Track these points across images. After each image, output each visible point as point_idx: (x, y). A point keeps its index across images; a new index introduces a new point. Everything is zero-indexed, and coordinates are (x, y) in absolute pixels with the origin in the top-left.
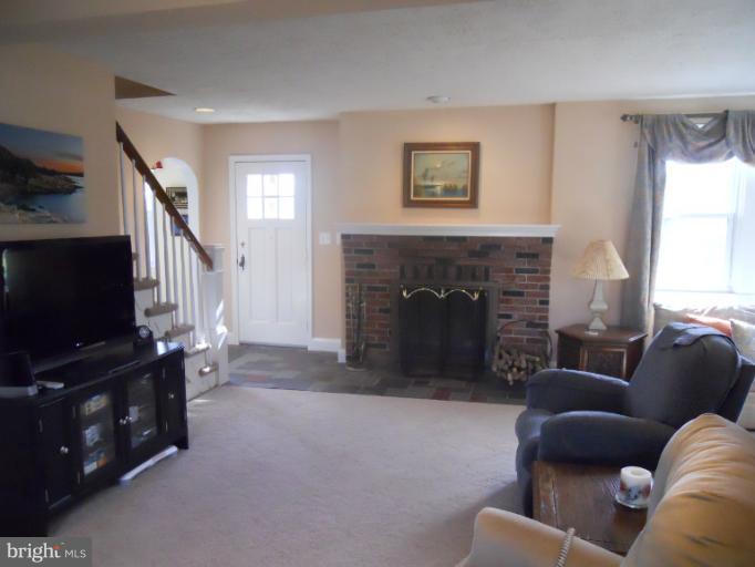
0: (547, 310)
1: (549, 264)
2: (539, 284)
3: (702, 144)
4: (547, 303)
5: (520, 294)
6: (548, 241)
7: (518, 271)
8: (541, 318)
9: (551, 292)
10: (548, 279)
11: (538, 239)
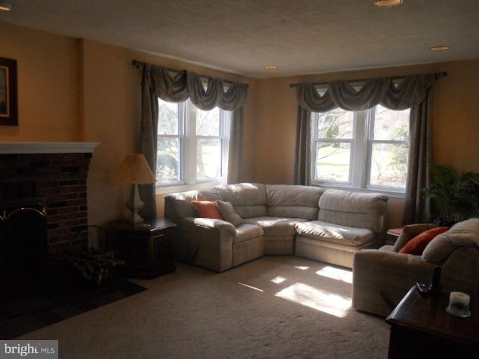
0: (86, 214)
1: (86, 176)
2: (79, 193)
3: (176, 89)
4: (85, 208)
5: (64, 204)
6: (89, 155)
7: (62, 183)
8: (82, 221)
9: (88, 198)
10: (85, 187)
11: (80, 154)
